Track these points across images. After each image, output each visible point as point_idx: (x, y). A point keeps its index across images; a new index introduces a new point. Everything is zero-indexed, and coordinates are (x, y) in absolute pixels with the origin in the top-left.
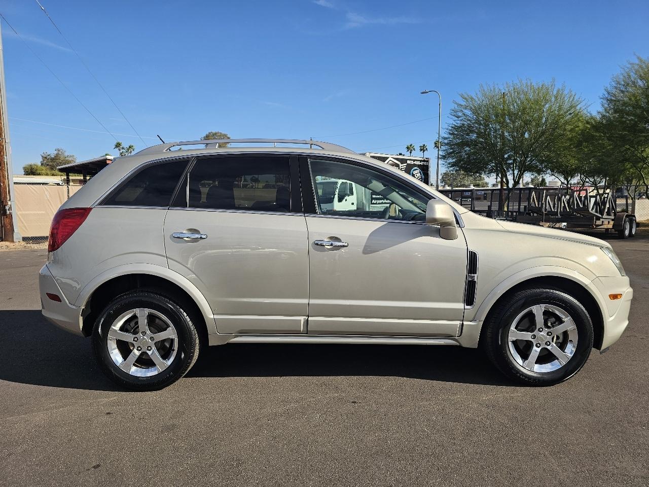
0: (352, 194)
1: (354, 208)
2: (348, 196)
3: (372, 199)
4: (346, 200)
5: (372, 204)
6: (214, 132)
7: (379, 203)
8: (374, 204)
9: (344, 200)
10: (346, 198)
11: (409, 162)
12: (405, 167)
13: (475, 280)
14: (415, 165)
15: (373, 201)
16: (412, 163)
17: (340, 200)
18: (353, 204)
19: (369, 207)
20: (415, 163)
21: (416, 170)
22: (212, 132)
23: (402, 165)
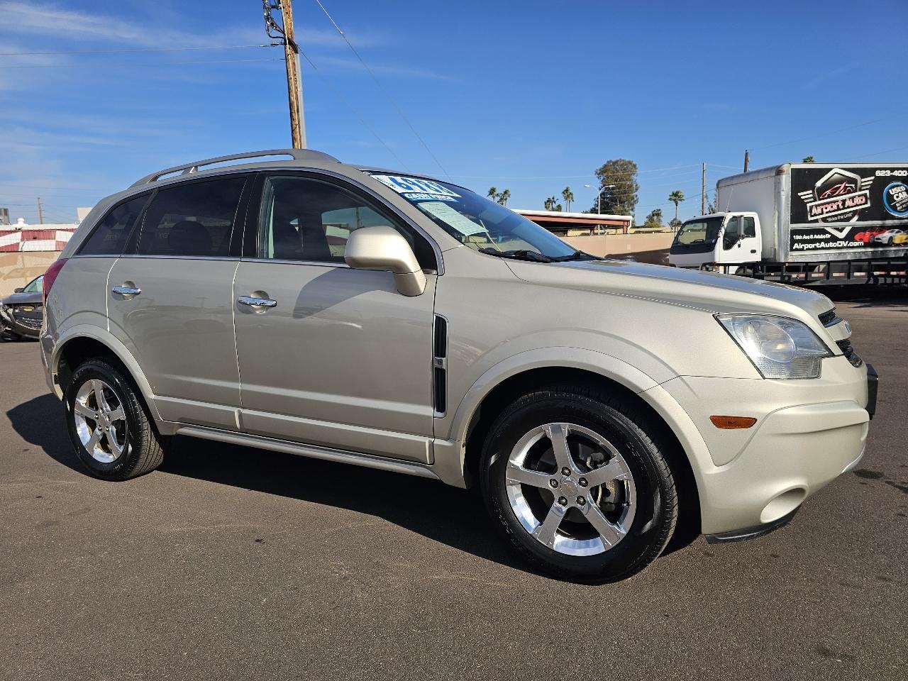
0: (754, 235)
1: (757, 258)
2: (743, 238)
3: (793, 242)
4: (739, 246)
5: (792, 250)
6: (614, 160)
7: (808, 249)
8: (797, 250)
9: (736, 246)
10: (738, 242)
11: (878, 173)
12: (871, 182)
13: (444, 367)
14: (897, 178)
15: (796, 246)
16: (889, 173)
17: (728, 246)
18: (753, 251)
19: (786, 255)
20: (896, 173)
21: (898, 186)
22: (611, 161)
23: (863, 180)
